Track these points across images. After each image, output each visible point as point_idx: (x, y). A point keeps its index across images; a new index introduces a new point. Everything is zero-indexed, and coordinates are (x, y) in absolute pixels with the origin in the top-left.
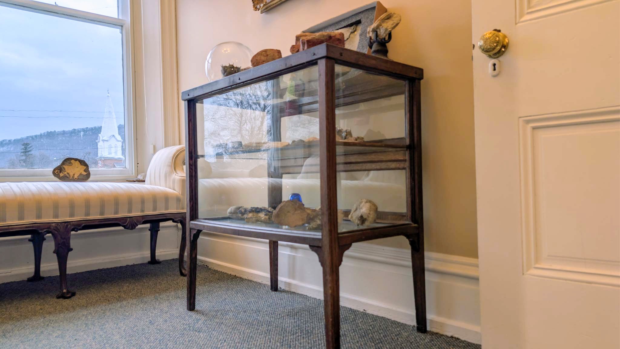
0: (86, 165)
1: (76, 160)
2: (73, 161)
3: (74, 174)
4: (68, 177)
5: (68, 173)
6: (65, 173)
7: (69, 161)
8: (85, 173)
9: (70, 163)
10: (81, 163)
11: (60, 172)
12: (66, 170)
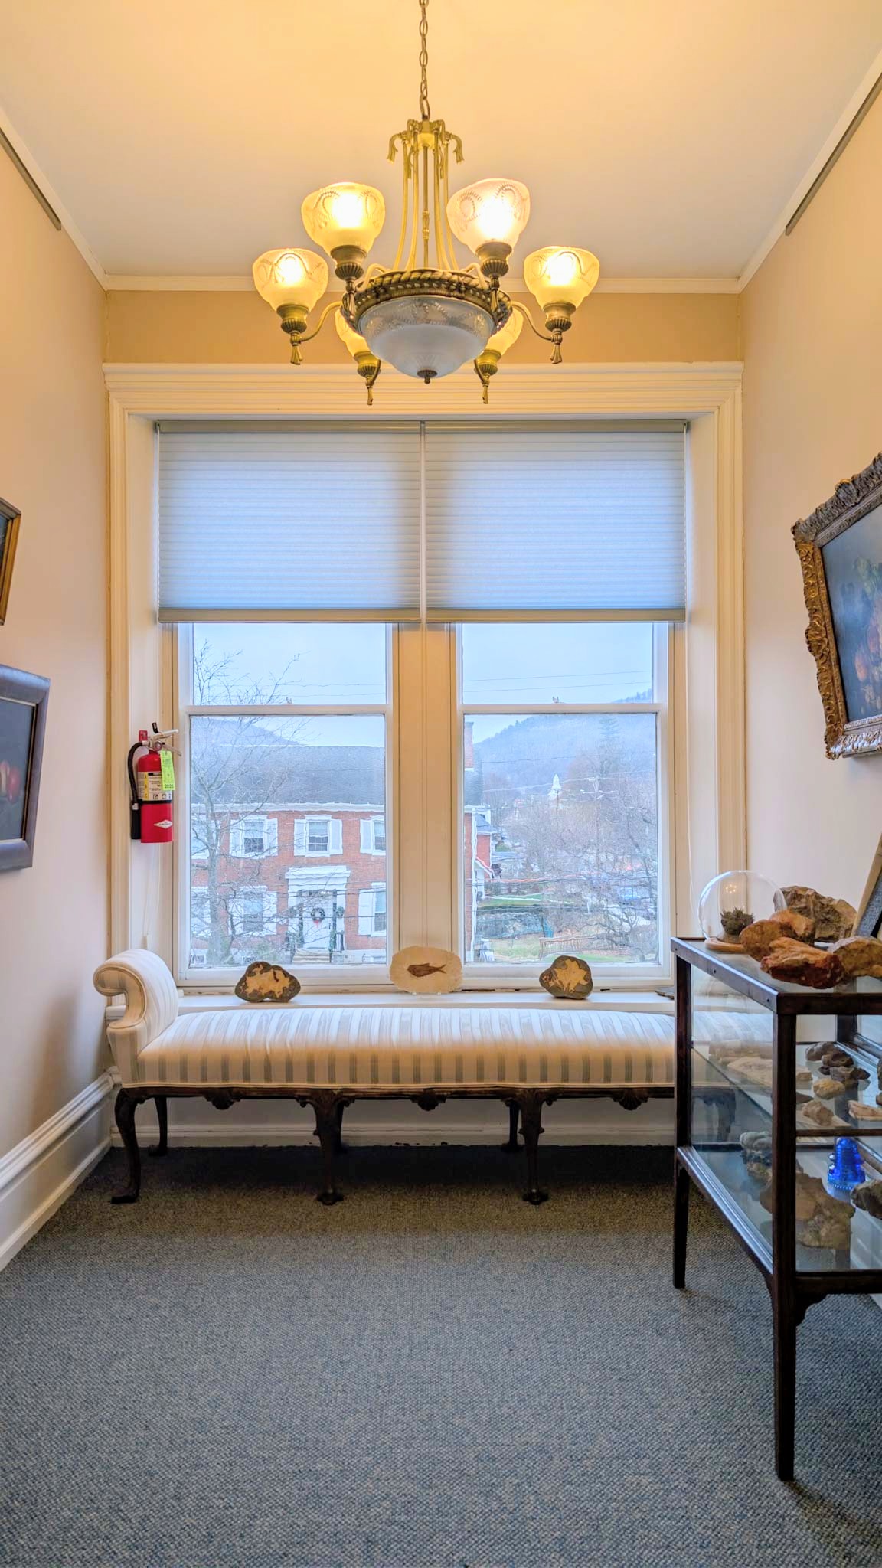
0: (588, 970)
1: (573, 959)
2: (568, 962)
3: (569, 984)
4: (560, 989)
5: (560, 982)
6: (557, 981)
7: (562, 962)
8: (585, 983)
9: (564, 964)
10: (579, 965)
11: (550, 980)
12: (558, 976)
